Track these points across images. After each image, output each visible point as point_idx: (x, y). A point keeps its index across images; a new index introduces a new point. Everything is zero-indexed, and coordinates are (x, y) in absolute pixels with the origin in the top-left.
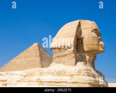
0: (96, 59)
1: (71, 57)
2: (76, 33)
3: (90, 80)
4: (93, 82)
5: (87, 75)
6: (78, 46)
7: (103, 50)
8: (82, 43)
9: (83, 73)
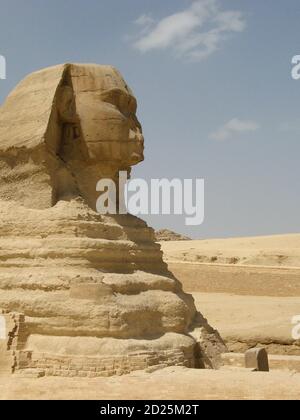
1: (40, 180)
8: (75, 136)
9: (74, 228)
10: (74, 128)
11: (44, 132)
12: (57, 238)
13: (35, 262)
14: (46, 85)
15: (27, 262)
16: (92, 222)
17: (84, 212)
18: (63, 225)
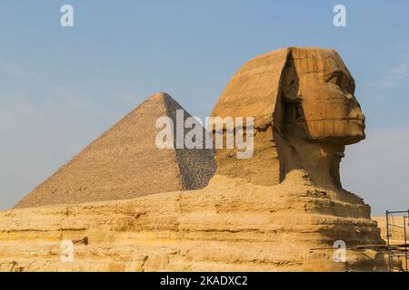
0: (343, 156)
1: (267, 158)
2: (280, 87)
3: (323, 223)
4: (331, 227)
5: (315, 208)
6: (287, 123)
7: (361, 133)
8: (298, 115)
9: (304, 204)
10: (297, 108)
11: (273, 111)
12: (286, 213)
13: (265, 237)
14: (271, 67)
15: (257, 237)
16: (320, 199)
17: (312, 189)
18: (292, 202)
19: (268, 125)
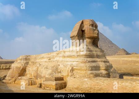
19: (76, 35)
